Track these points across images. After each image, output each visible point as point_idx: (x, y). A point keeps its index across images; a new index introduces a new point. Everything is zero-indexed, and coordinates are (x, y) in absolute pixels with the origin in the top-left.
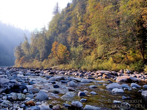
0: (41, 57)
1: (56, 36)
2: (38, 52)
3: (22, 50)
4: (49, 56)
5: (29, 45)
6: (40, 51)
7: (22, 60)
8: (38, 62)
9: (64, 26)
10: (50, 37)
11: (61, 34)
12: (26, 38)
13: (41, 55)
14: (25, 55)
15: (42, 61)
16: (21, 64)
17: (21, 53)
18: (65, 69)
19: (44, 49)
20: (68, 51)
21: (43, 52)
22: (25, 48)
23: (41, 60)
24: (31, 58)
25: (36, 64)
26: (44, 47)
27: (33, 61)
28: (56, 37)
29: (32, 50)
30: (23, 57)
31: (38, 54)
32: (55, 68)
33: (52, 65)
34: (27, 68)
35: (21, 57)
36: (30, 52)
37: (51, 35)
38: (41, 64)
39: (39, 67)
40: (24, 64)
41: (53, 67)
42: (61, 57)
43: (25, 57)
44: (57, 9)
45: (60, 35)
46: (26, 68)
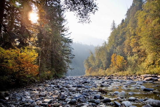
0: (104, 67)
1: (114, 48)
2: (102, 63)
3: (89, 63)
4: (110, 66)
5: (94, 58)
6: (103, 62)
7: (90, 70)
8: (102, 71)
9: (120, 40)
10: (110, 50)
11: (119, 46)
12: (92, 53)
13: (104, 65)
14: (92, 66)
15: (106, 70)
16: (90, 73)
17: (89, 65)
18: (123, 75)
19: (106, 60)
20: (125, 61)
21: (105, 63)
22: (92, 60)
23: (104, 69)
24: (97, 68)
25: (101, 72)
26: (105, 58)
27: (98, 70)
28: (114, 50)
29: (97, 62)
30: (91, 68)
31: (101, 64)
32: (115, 75)
33: (113, 72)
34: (95, 76)
35: (89, 67)
36: (96, 64)
37: (110, 49)
38: (105, 72)
39: (103, 74)
40: (92, 73)
41: (114, 74)
42: (120, 66)
43: (92, 67)
44: (114, 25)
45: (118, 48)
46: (93, 76)
